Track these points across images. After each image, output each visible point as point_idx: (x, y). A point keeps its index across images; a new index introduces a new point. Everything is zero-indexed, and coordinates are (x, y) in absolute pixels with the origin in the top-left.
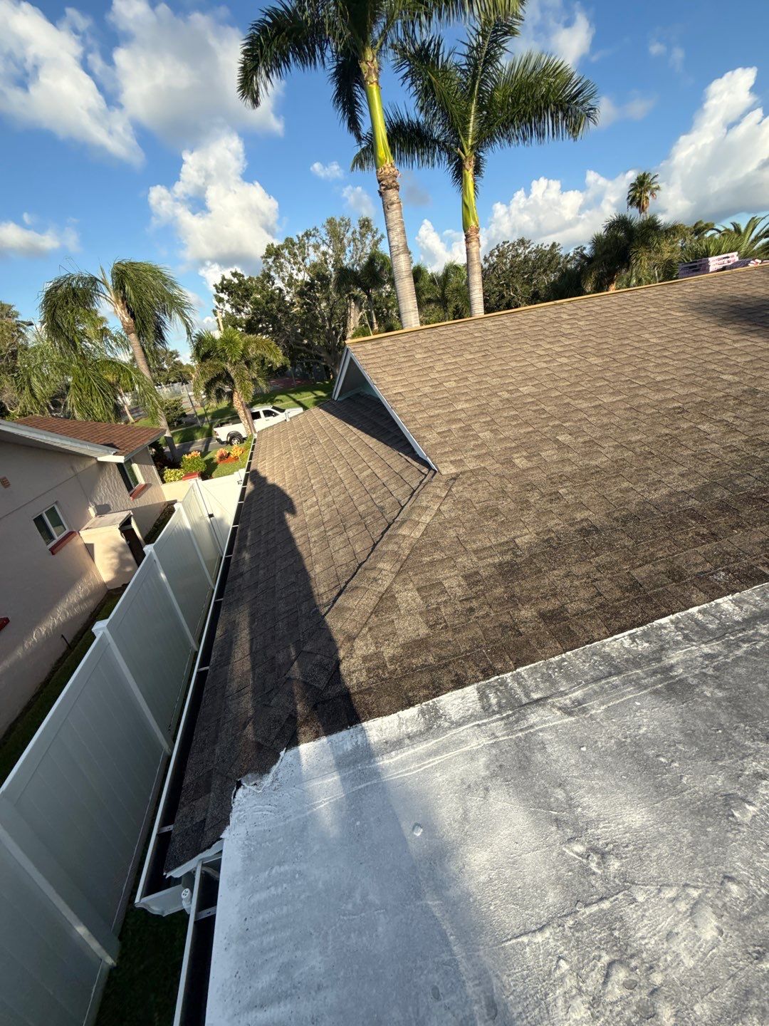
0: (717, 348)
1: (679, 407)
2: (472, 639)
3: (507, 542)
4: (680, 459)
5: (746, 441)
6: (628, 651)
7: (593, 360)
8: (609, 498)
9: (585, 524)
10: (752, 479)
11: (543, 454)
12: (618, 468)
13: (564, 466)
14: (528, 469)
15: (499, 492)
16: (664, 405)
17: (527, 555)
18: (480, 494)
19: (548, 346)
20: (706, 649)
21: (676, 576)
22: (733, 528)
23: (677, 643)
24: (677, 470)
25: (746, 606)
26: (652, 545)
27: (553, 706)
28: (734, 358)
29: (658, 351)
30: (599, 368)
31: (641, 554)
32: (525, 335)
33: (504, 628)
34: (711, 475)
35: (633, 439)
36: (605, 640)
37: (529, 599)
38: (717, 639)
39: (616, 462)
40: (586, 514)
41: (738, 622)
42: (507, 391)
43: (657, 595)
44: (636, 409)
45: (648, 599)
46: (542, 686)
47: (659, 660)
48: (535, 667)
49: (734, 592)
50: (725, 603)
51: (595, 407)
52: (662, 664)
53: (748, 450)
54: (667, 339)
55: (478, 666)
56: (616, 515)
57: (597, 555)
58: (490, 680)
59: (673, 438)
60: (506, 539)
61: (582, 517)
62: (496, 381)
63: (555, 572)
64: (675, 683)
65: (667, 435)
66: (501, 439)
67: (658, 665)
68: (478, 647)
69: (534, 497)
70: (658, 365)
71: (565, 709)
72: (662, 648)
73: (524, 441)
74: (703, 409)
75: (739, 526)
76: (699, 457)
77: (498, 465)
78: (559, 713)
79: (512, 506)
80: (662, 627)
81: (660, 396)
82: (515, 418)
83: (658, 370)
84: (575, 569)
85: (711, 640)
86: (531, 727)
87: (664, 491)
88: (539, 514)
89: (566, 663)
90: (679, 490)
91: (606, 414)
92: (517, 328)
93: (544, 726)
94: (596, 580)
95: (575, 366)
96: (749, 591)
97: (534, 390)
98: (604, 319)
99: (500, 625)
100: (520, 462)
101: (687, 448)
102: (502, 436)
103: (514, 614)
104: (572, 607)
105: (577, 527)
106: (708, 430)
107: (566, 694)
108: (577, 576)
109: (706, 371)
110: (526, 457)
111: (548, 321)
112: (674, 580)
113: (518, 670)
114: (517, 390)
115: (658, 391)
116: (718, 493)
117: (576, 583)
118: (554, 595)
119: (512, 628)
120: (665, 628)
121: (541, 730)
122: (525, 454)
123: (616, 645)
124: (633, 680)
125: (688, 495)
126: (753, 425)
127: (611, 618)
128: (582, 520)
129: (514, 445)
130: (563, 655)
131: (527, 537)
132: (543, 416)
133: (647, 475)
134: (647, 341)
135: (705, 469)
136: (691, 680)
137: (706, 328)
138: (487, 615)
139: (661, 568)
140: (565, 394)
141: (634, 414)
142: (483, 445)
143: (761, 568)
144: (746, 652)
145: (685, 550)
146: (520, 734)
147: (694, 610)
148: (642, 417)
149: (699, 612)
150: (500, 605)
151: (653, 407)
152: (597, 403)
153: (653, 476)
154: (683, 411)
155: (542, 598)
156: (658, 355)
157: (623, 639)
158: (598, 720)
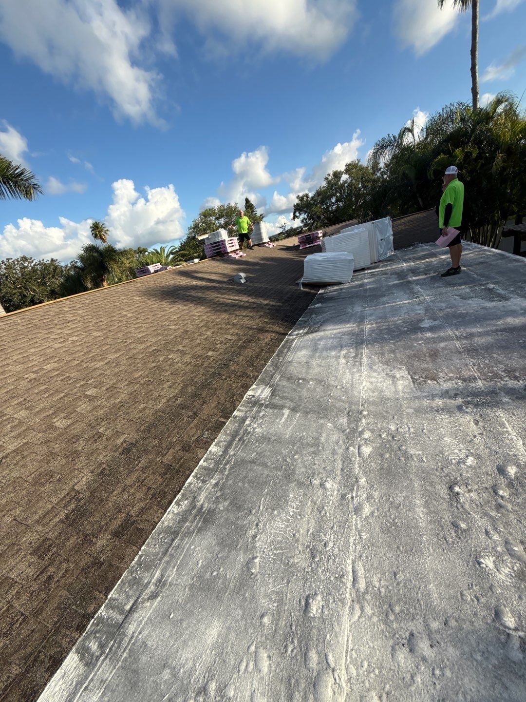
0: (163, 313)
1: (156, 349)
2: (58, 607)
3: (68, 494)
4: (165, 379)
5: (192, 357)
6: (178, 514)
7: (96, 334)
8: (134, 420)
9: (125, 445)
10: (201, 376)
11: (78, 410)
12: (134, 398)
13: (97, 411)
14: (69, 426)
15: (48, 456)
16: (147, 350)
17: (88, 494)
18: (30, 467)
19: (59, 331)
20: (213, 481)
21: (186, 448)
22: (202, 405)
23: (200, 489)
24: (166, 386)
25: (221, 444)
26: (169, 436)
27: (143, 602)
28: (172, 317)
29: (134, 320)
30: (102, 338)
31: (164, 446)
32: (37, 327)
33: (85, 570)
34: (183, 381)
35: (137, 376)
36: (163, 519)
37: (100, 529)
38: (216, 472)
39: (131, 394)
40: (123, 438)
41: (221, 455)
42: (33, 372)
43: (181, 466)
44: (132, 357)
45: (178, 472)
46: (131, 593)
47: (194, 507)
48: (122, 582)
49: (214, 440)
50: (213, 448)
51: (106, 364)
52: (197, 508)
53: (194, 361)
54: (137, 313)
55: (72, 627)
56: (143, 428)
57: (140, 462)
58: (87, 630)
59: (158, 367)
60: (66, 492)
61: (121, 441)
62: (19, 368)
63: (114, 493)
64: (206, 516)
65: (154, 367)
66: (37, 412)
67: (195, 510)
68: (66, 609)
69: (80, 446)
70: (136, 329)
71: (151, 596)
72: (195, 498)
73: (60, 406)
74: (167, 347)
75: (204, 402)
76: (174, 374)
77: (40, 435)
78: (148, 604)
79: (64, 461)
80: (190, 484)
81: (143, 346)
82: (46, 391)
83: (137, 331)
84: (129, 482)
85: (214, 475)
86: (132, 637)
87: (164, 400)
88: (89, 456)
89: (143, 557)
90: (171, 396)
91: (115, 367)
92: (28, 323)
93: (141, 626)
94: (144, 480)
95: (85, 340)
96: (220, 435)
97: (56, 365)
98: (95, 307)
99: (82, 570)
100: (60, 423)
101: (167, 371)
102: (37, 410)
103: (91, 551)
104: (134, 511)
105: (120, 450)
106: (174, 357)
107: (150, 582)
108: (131, 486)
109: (162, 326)
110: (64, 418)
111: (54, 314)
112: (187, 451)
113: (109, 597)
114: (42, 369)
115: (141, 343)
116: (190, 389)
117: (132, 491)
118: (120, 511)
119: (94, 564)
120: (192, 484)
121: (140, 633)
122: (63, 415)
123: (170, 516)
124: (186, 533)
125: (176, 397)
126: (191, 348)
127: (161, 499)
128: (122, 444)
129: (51, 412)
130: (140, 553)
131: (84, 479)
132: (69, 382)
133: (152, 395)
134: (126, 315)
135: (179, 379)
136: (213, 506)
137: (154, 304)
138: (67, 571)
139: (177, 448)
140: (82, 361)
141: (133, 361)
142: (21, 423)
143: (220, 420)
144: (229, 470)
145: (185, 429)
146: (125, 655)
147: (201, 462)
148: (137, 361)
149: (204, 461)
150: (76, 552)
151: (142, 353)
152: (107, 361)
153: (156, 394)
154: (159, 351)
155: (110, 520)
156: (134, 322)
157: (173, 508)
158: (174, 583)
